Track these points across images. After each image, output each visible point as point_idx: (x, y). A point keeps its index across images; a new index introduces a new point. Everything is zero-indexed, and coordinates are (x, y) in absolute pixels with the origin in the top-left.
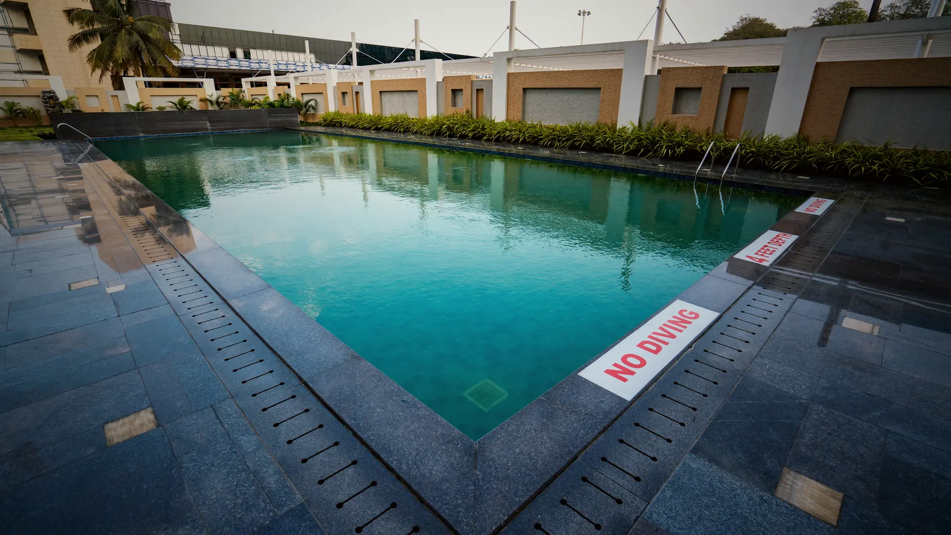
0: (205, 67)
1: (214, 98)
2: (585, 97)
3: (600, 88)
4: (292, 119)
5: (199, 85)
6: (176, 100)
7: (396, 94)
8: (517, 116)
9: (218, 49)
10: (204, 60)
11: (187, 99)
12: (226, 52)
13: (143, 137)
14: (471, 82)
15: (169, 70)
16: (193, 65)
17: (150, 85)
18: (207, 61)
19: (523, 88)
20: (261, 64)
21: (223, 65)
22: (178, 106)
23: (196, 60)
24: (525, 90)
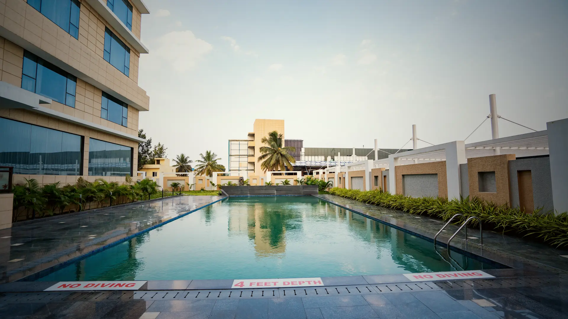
0: (310, 165)
1: (300, 180)
2: (431, 179)
3: (437, 174)
4: (314, 190)
5: (296, 174)
6: (284, 180)
7: (357, 178)
8: (401, 193)
9: (320, 157)
10: (310, 162)
11: (288, 180)
12: (323, 158)
13: (249, 196)
14: (381, 172)
15: (289, 168)
16: (305, 165)
17: (274, 174)
18: (312, 163)
19: (402, 175)
20: (336, 163)
21: (318, 164)
22: (284, 183)
23: (306, 162)
24: (403, 176)
